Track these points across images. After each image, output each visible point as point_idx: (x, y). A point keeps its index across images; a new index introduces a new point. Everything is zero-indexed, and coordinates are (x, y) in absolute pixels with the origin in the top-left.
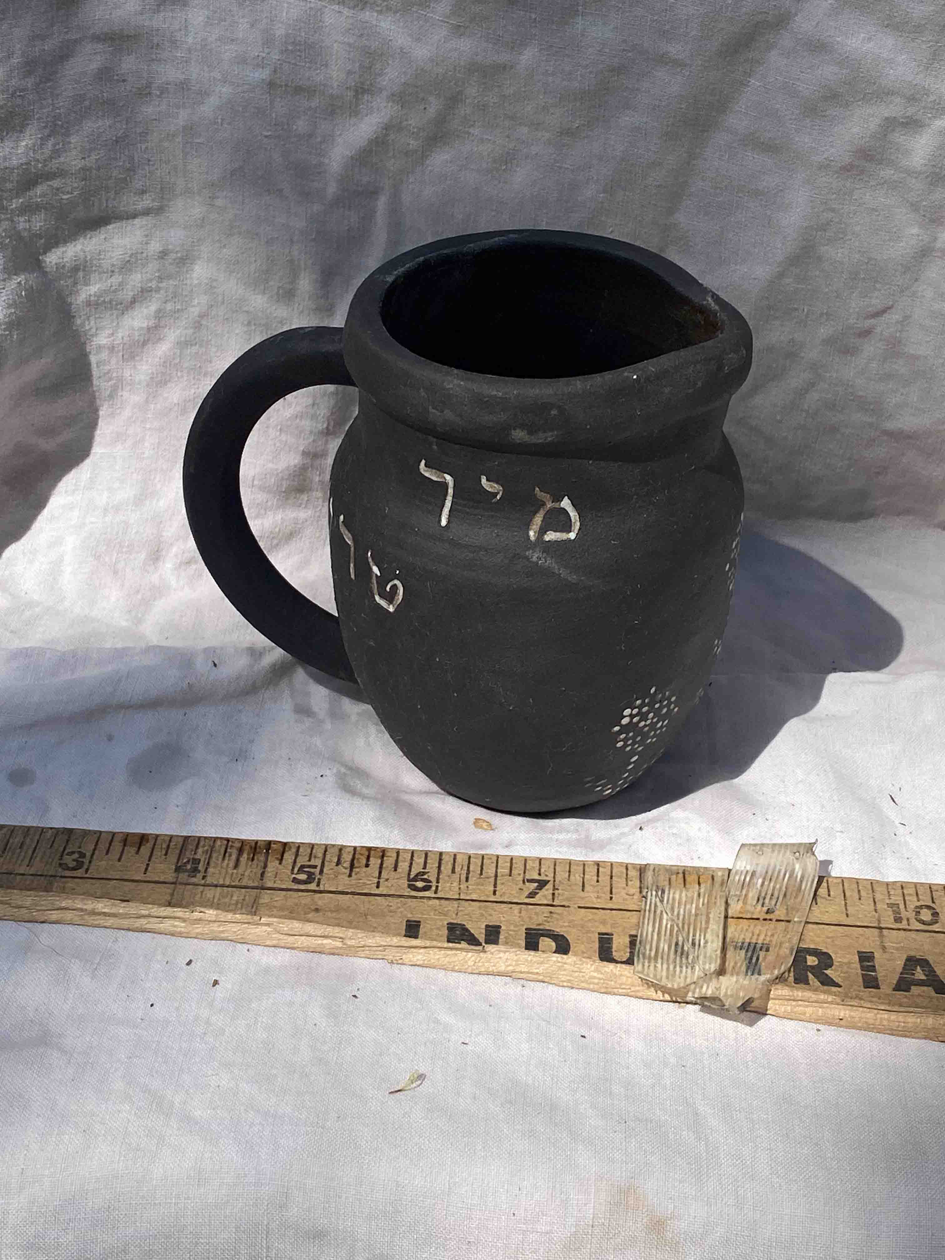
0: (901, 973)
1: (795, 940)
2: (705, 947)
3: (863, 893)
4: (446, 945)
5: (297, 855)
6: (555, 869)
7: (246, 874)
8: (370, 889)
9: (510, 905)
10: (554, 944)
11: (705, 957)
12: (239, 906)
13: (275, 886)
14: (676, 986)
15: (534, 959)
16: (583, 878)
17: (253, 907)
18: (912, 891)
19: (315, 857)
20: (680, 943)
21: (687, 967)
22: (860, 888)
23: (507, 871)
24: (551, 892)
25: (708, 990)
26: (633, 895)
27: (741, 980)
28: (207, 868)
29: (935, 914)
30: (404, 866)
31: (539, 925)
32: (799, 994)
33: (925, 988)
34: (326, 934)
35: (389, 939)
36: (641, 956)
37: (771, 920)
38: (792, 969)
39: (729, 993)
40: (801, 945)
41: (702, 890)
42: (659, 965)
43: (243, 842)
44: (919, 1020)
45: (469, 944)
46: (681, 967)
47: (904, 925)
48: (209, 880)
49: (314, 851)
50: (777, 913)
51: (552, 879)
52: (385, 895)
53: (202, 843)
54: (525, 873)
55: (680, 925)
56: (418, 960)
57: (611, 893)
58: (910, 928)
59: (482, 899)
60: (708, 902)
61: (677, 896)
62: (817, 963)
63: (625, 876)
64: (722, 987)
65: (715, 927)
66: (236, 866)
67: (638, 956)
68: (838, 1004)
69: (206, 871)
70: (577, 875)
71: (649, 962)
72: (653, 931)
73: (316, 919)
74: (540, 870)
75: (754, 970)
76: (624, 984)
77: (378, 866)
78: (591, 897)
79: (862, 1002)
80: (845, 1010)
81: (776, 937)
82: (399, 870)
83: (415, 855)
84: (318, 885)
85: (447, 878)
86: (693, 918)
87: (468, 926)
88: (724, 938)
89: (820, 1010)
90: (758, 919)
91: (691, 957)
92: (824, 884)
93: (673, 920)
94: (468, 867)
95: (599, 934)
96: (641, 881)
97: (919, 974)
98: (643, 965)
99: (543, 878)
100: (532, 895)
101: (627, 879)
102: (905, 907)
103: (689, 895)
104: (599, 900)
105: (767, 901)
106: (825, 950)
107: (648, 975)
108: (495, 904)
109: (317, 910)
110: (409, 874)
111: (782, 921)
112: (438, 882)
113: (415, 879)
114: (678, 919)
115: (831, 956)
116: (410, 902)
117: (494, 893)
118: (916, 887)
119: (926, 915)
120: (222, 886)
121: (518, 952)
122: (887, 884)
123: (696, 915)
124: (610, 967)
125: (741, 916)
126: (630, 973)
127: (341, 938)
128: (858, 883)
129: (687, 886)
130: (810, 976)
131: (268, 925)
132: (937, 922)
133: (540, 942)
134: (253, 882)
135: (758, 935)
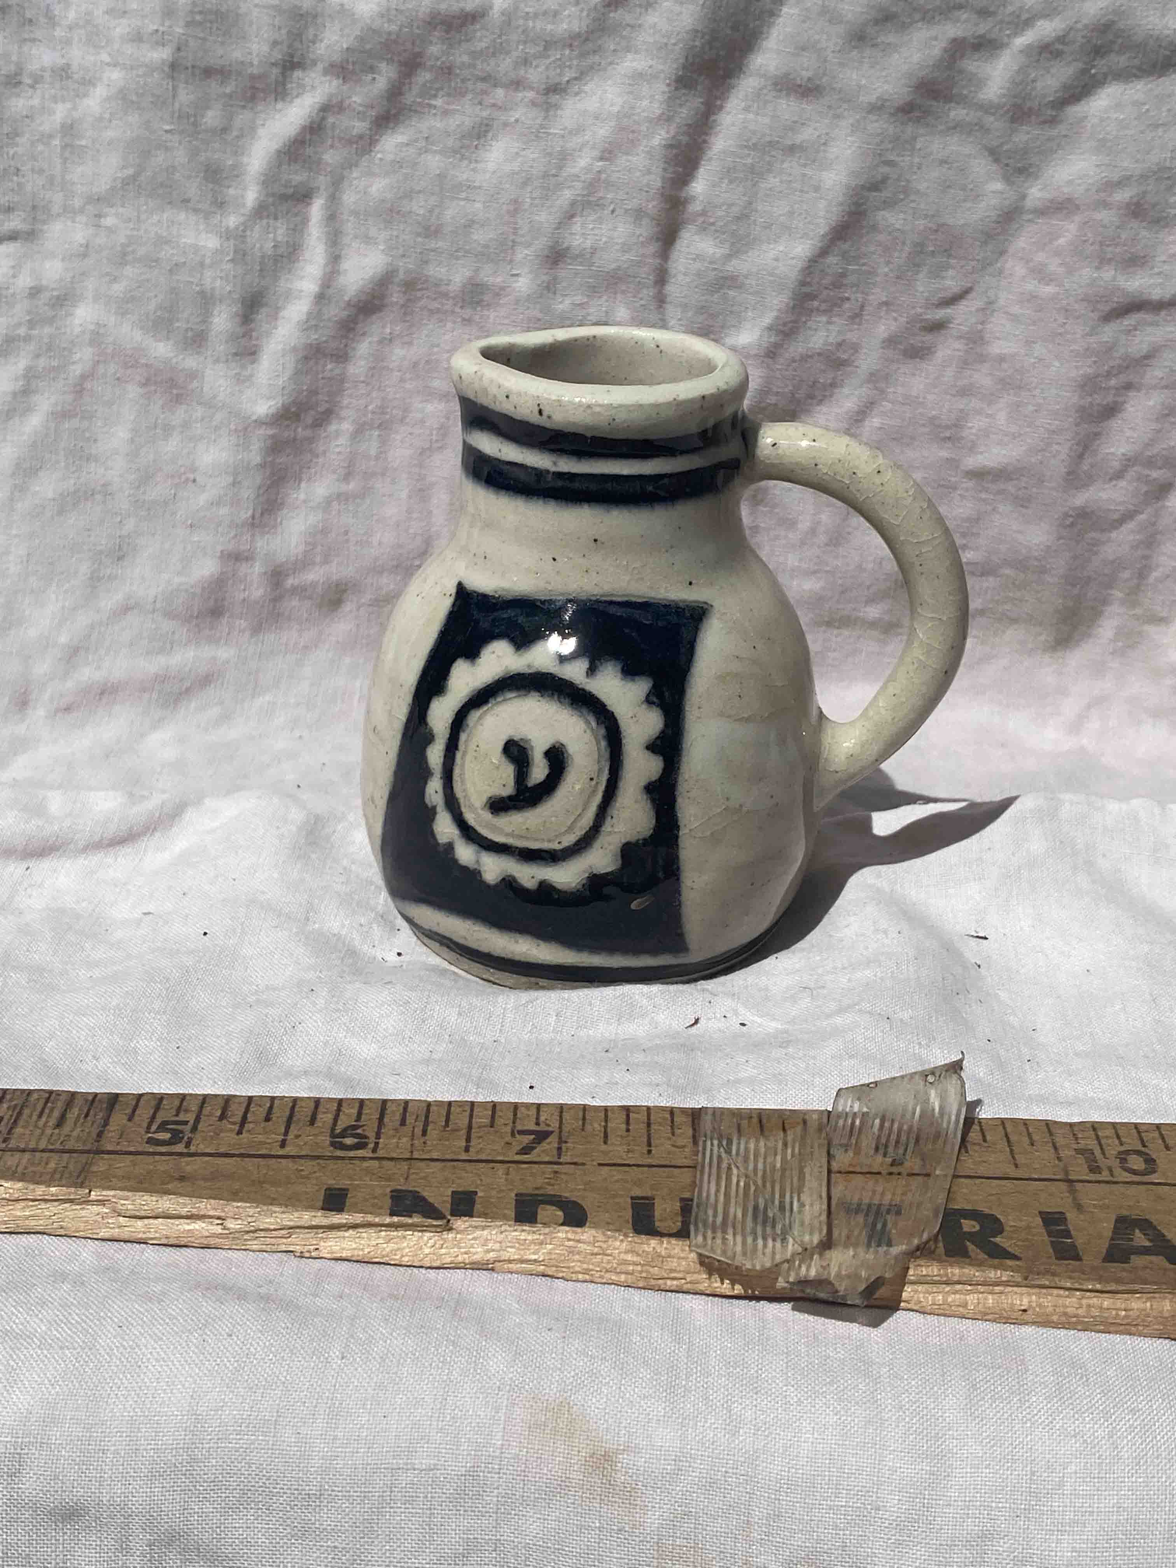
0: (1112, 1239)
1: (941, 1199)
2: (800, 1212)
3: (1035, 1137)
4: (388, 1220)
5: (157, 1108)
6: (561, 1117)
7: (75, 1134)
8: (271, 1149)
9: (492, 1165)
10: (560, 1213)
11: (802, 1224)
12: (57, 1176)
13: (119, 1148)
14: (758, 1268)
15: (530, 1237)
16: (606, 1127)
17: (78, 1177)
18: (1110, 1132)
19: (186, 1111)
20: (761, 1206)
21: (774, 1240)
22: (1031, 1130)
23: (487, 1121)
24: (556, 1145)
25: (812, 1270)
26: (684, 1147)
27: (862, 1254)
28: (11, 1128)
29: (1150, 1161)
30: (325, 1118)
31: (537, 1188)
32: (955, 1272)
33: (1153, 1258)
34: (194, 1211)
35: (296, 1214)
36: (700, 1225)
37: (899, 1174)
38: (940, 1237)
39: (844, 1273)
40: (950, 1206)
41: (790, 1138)
42: (730, 1237)
43: (73, 1095)
44: (1148, 1304)
45: (424, 1217)
46: (765, 1239)
47: (1105, 1175)
48: (13, 1144)
49: (185, 1104)
50: (907, 1164)
51: (557, 1131)
52: (293, 1157)
53: (8, 1097)
54: (514, 1123)
55: (760, 1182)
56: (343, 1249)
57: (649, 1145)
58: (1115, 1180)
59: (448, 1157)
60: (800, 1154)
61: (752, 1146)
62: (978, 1228)
63: (669, 1122)
64: (832, 1266)
65: (815, 1184)
66: (59, 1124)
67: (696, 1225)
68: (1018, 1285)
69: (10, 1132)
70: (596, 1125)
71: (714, 1232)
72: (718, 1191)
73: (180, 1190)
74: (537, 1118)
75: (880, 1240)
76: (675, 1271)
77: (285, 1119)
78: (617, 1150)
79: (1057, 1279)
80: (1029, 1294)
81: (910, 1195)
82: (318, 1124)
83: (344, 1104)
84: (188, 1145)
85: (391, 1132)
86: (777, 1175)
87: (425, 1194)
88: (829, 1198)
89: (990, 1297)
90: (879, 1173)
91: (779, 1227)
92: (976, 1127)
93: (747, 1176)
94: (427, 1117)
95: (632, 1198)
96: (694, 1129)
97: (1140, 1239)
98: (705, 1238)
99: (543, 1128)
100: (526, 1150)
101: (672, 1127)
102: (1103, 1153)
103: (769, 1144)
104: (630, 1155)
105: (891, 1149)
106: (987, 1211)
107: (712, 1250)
108: (467, 1164)
109: (182, 1179)
110: (333, 1130)
111: (918, 1175)
112: (378, 1136)
113: (343, 1134)
114: (756, 1174)
115: (997, 1220)
116: (331, 1164)
117: (467, 1149)
118: (1114, 1128)
119: (1137, 1163)
120: (34, 1150)
121: (503, 1228)
122: (1071, 1125)
123: (783, 1170)
124: (652, 1244)
125: (851, 1169)
126: (683, 1250)
127: (219, 1218)
128: (1025, 1124)
129: (766, 1133)
130: (971, 1247)
131: (101, 1202)
132: (1155, 1172)
133: (539, 1211)
134: (84, 1144)
135: (883, 1194)
